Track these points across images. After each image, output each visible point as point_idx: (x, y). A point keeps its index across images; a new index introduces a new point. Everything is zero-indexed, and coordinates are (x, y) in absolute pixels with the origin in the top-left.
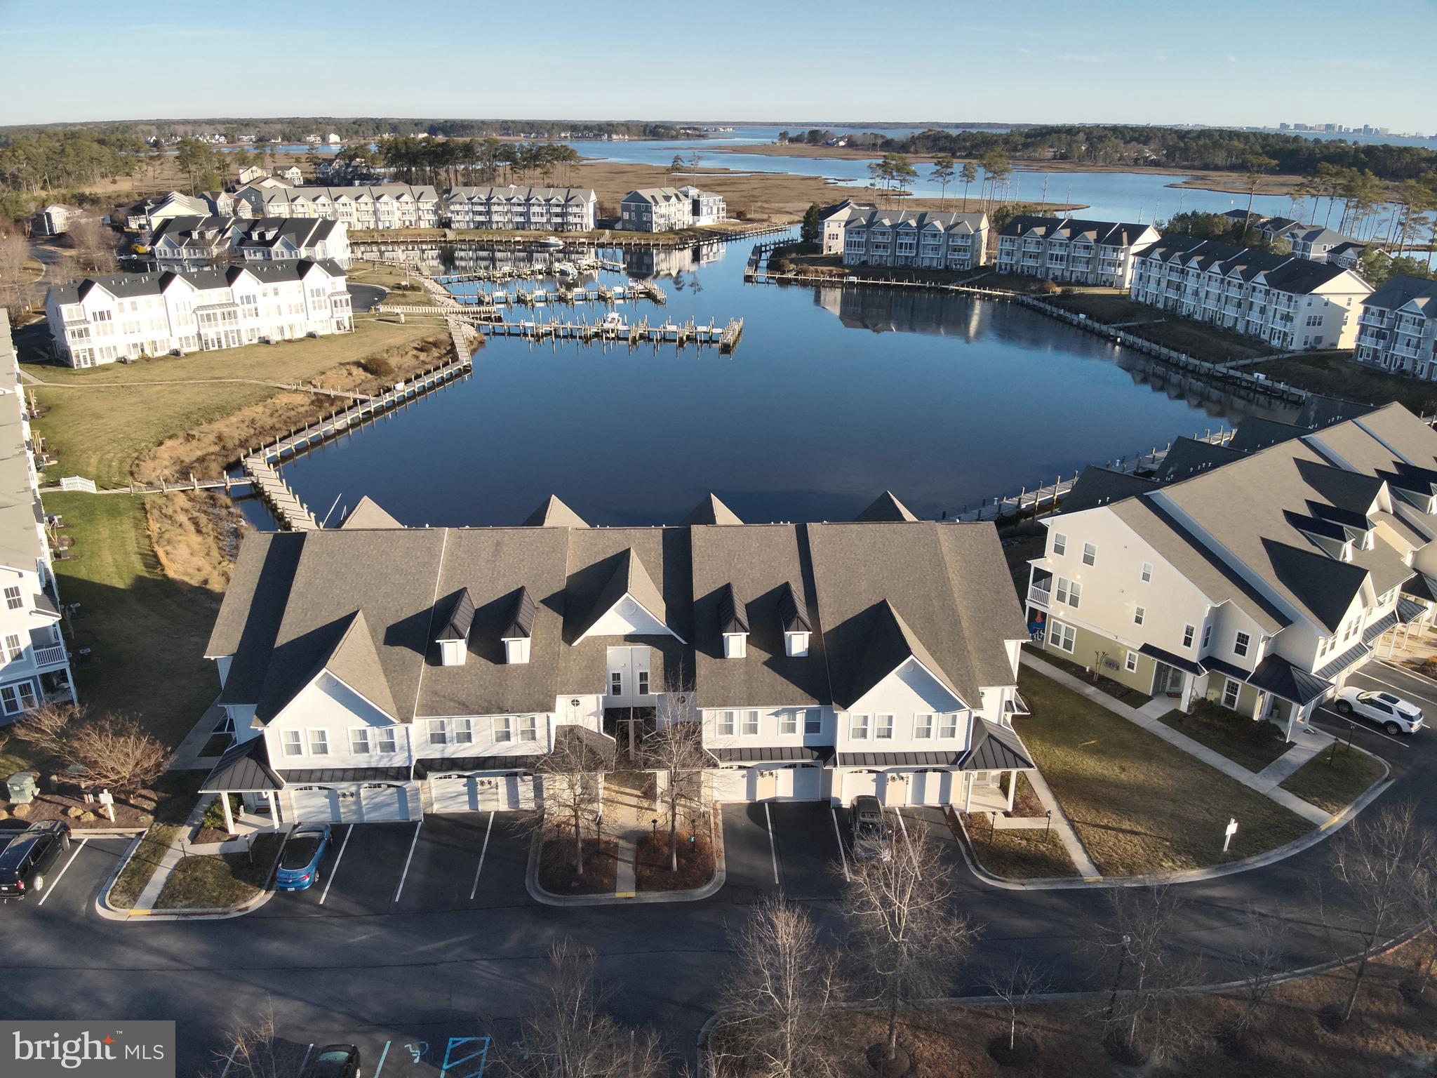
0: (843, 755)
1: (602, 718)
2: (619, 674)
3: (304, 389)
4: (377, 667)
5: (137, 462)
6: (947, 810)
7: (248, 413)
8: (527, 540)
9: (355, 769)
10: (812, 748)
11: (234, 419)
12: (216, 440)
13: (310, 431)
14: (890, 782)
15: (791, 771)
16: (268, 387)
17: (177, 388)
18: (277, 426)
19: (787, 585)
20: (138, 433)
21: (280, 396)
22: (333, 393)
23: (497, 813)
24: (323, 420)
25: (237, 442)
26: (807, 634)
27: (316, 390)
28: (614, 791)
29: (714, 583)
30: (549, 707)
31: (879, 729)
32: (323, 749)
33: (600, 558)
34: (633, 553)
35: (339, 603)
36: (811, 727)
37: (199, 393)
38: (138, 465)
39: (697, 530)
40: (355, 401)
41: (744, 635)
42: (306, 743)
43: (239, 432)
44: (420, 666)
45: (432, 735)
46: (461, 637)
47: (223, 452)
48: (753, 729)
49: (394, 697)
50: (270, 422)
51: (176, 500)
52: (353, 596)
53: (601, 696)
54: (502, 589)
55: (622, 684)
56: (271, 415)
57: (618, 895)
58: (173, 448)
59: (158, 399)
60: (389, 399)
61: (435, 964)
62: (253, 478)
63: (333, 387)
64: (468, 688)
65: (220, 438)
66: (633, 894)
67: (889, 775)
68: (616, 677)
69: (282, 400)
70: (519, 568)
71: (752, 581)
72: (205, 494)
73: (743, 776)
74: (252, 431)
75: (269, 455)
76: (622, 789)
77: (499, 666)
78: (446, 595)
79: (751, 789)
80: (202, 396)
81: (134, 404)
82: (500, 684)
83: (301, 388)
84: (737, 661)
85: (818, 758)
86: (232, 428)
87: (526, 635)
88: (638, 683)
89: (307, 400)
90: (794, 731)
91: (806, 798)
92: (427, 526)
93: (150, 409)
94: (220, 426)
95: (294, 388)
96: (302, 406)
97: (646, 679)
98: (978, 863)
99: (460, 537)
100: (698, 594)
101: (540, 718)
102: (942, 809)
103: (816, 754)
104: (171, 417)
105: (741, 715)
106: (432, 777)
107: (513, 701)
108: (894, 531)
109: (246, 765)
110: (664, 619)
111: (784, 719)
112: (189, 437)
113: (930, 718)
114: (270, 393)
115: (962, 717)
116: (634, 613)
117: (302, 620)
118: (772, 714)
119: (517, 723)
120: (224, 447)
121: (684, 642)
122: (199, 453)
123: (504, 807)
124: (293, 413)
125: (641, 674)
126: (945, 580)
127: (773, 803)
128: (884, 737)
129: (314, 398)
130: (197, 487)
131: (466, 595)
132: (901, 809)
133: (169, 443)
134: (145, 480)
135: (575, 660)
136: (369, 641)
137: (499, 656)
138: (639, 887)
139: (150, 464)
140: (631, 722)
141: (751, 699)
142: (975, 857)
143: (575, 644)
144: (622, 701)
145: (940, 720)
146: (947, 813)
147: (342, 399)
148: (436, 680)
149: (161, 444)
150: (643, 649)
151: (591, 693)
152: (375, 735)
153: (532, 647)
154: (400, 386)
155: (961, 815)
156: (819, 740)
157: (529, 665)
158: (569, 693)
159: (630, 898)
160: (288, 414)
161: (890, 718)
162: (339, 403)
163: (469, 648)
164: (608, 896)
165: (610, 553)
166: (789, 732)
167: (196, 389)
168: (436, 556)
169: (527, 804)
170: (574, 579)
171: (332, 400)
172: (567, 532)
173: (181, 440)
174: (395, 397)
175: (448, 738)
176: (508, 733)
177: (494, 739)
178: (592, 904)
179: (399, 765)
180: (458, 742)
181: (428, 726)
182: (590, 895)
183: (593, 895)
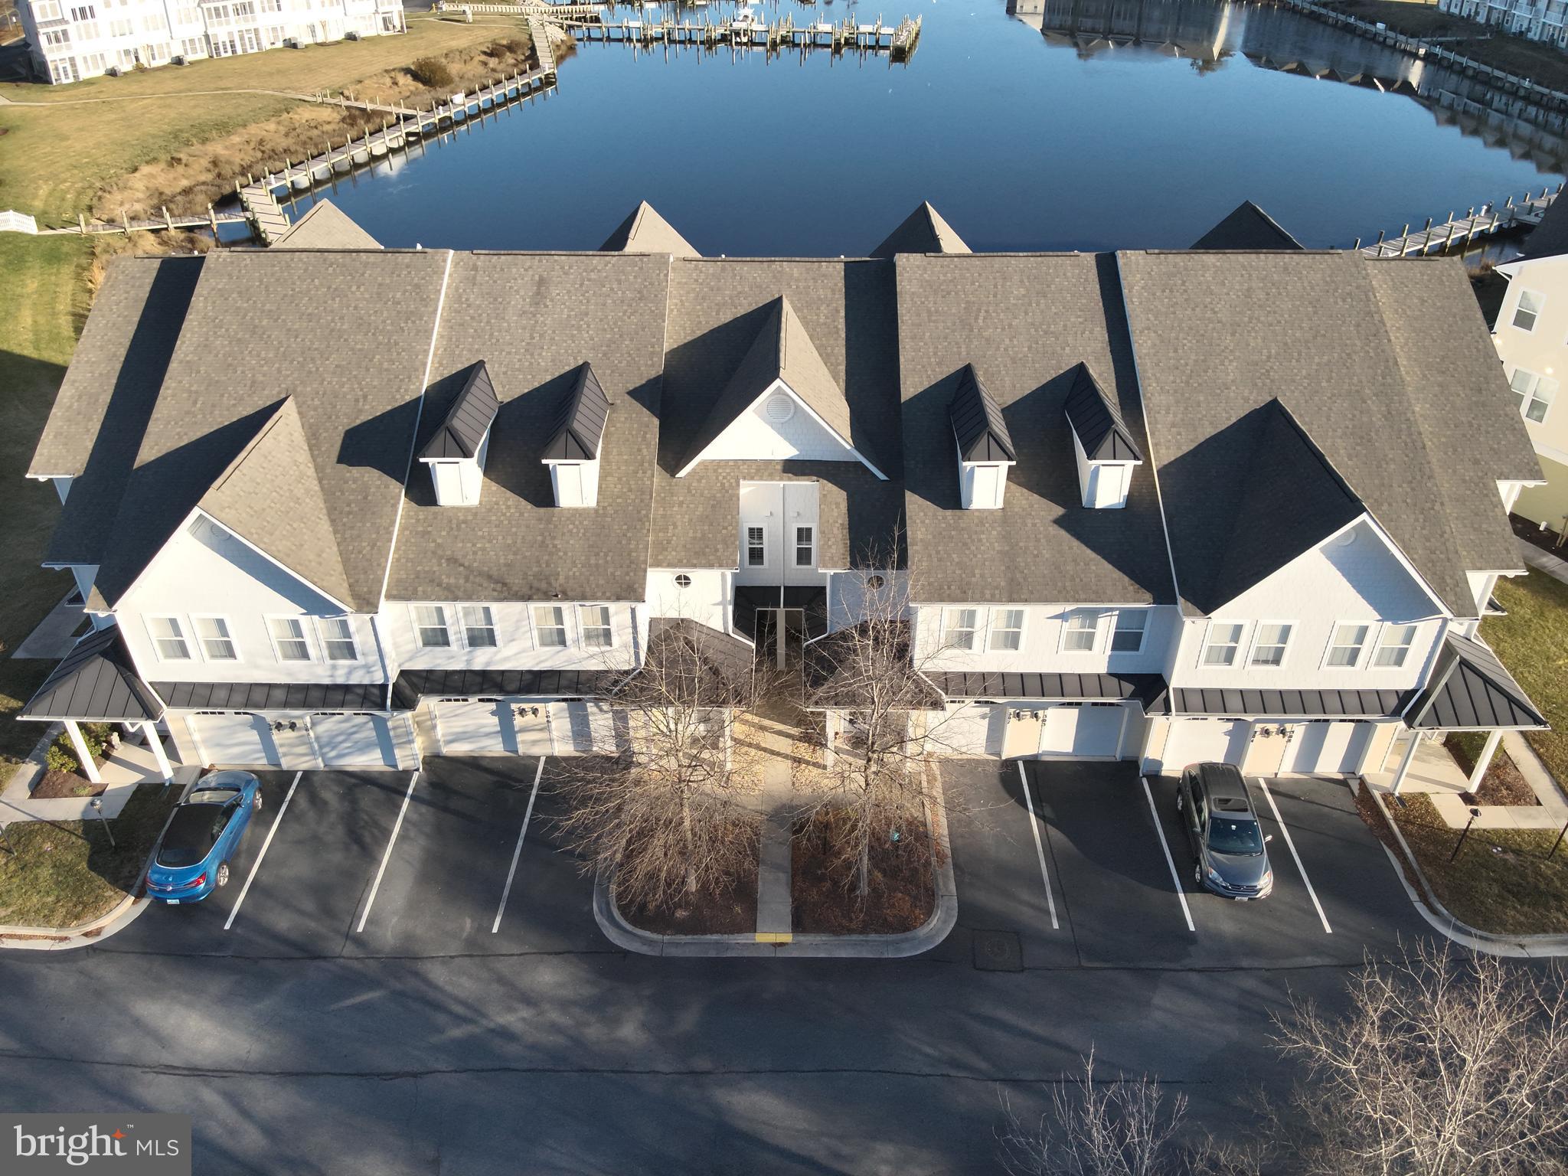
0: (1182, 692)
1: (730, 609)
2: (760, 530)
3: (333, 101)
4: (314, 505)
5: (100, 193)
6: (1355, 786)
7: (255, 130)
8: (593, 276)
9: (288, 687)
10: (1120, 677)
11: (236, 139)
12: (210, 166)
13: (332, 155)
14: (1258, 736)
15: (1074, 713)
16: (286, 99)
17: (168, 101)
18: (293, 149)
19: (1081, 369)
20: (108, 157)
21: (299, 110)
22: (370, 107)
23: (551, 760)
24: (353, 141)
25: (237, 169)
26: (1130, 464)
27: (348, 103)
28: (753, 725)
29: (939, 364)
30: (633, 592)
31: (1259, 649)
32: (229, 651)
33: (726, 317)
34: (786, 306)
35: (254, 382)
36: (1125, 641)
37: (195, 107)
38: (100, 198)
39: (908, 264)
40: (398, 118)
41: (1004, 465)
42: (196, 638)
43: (242, 155)
44: (395, 506)
45: (424, 632)
46: (467, 454)
47: (218, 181)
48: (1012, 641)
49: (345, 562)
50: (283, 143)
51: (141, 242)
52: (279, 371)
53: (729, 573)
54: (545, 370)
55: (765, 546)
56: (287, 135)
57: (761, 938)
58: (151, 176)
59: (143, 114)
60: (442, 115)
61: (415, 1075)
62: (248, 214)
63: (372, 101)
64: (483, 549)
65: (215, 163)
66: (787, 938)
67: (1258, 727)
68: (756, 533)
69: (304, 115)
70: (579, 329)
71: (1014, 361)
72: (182, 236)
73: (983, 717)
74: (259, 155)
75: (275, 185)
76: (767, 722)
77: (542, 510)
78: (446, 374)
79: (995, 735)
80: (198, 109)
81: (112, 121)
82: (543, 544)
83: (329, 100)
84: (985, 515)
85: (1133, 696)
86: (231, 149)
87: (589, 455)
88: (794, 545)
89: (336, 116)
90: (1089, 647)
91: (1096, 755)
92: (419, 247)
93: (130, 127)
94: (217, 148)
95: (320, 100)
96: (329, 123)
97: (809, 539)
98: (1433, 899)
99: (475, 268)
100: (911, 385)
101: (619, 611)
102: (1343, 783)
103: (1128, 688)
104: (154, 136)
105: (990, 616)
106: (428, 704)
107: (567, 578)
108: (1286, 269)
109: (99, 671)
110: (847, 432)
111: (1074, 625)
112: (174, 161)
113: (1363, 631)
114: (288, 106)
115: (1426, 631)
116: (790, 419)
117: (188, 413)
118: (1056, 617)
119: (577, 617)
120: (219, 175)
121: (882, 476)
122: (185, 183)
123: (564, 748)
124: (315, 132)
125: (800, 530)
126: (1390, 364)
127: (1033, 763)
128: (1266, 662)
129: (345, 113)
130: (171, 226)
131: (482, 374)
132: (1268, 781)
133: (145, 169)
134: (105, 217)
135: (681, 504)
136: (303, 456)
137: (541, 492)
138: (798, 925)
139: (118, 196)
140: (781, 612)
141: (1016, 590)
142: (1427, 887)
143: (682, 473)
144: (767, 575)
145: (1384, 634)
146: (1356, 792)
147: (381, 114)
148: (425, 533)
149: (135, 170)
150: (808, 488)
151: (711, 566)
152: (317, 630)
153: (603, 478)
154: (459, 98)
155: (1385, 797)
156: (1135, 662)
157: (596, 511)
158: (670, 565)
159: (781, 944)
160: (309, 134)
161: (1286, 631)
162: (378, 120)
163: (486, 473)
164: (742, 938)
165: (746, 306)
166: (1079, 647)
167: (193, 103)
168: (429, 302)
169: (606, 747)
170: (682, 356)
171: (367, 115)
172: (667, 263)
173: (163, 165)
174: (452, 112)
175: (452, 638)
176: (561, 633)
177: (537, 642)
178: (712, 954)
179: (366, 682)
180: (472, 644)
181: (414, 615)
182: (709, 937)
183: (715, 937)
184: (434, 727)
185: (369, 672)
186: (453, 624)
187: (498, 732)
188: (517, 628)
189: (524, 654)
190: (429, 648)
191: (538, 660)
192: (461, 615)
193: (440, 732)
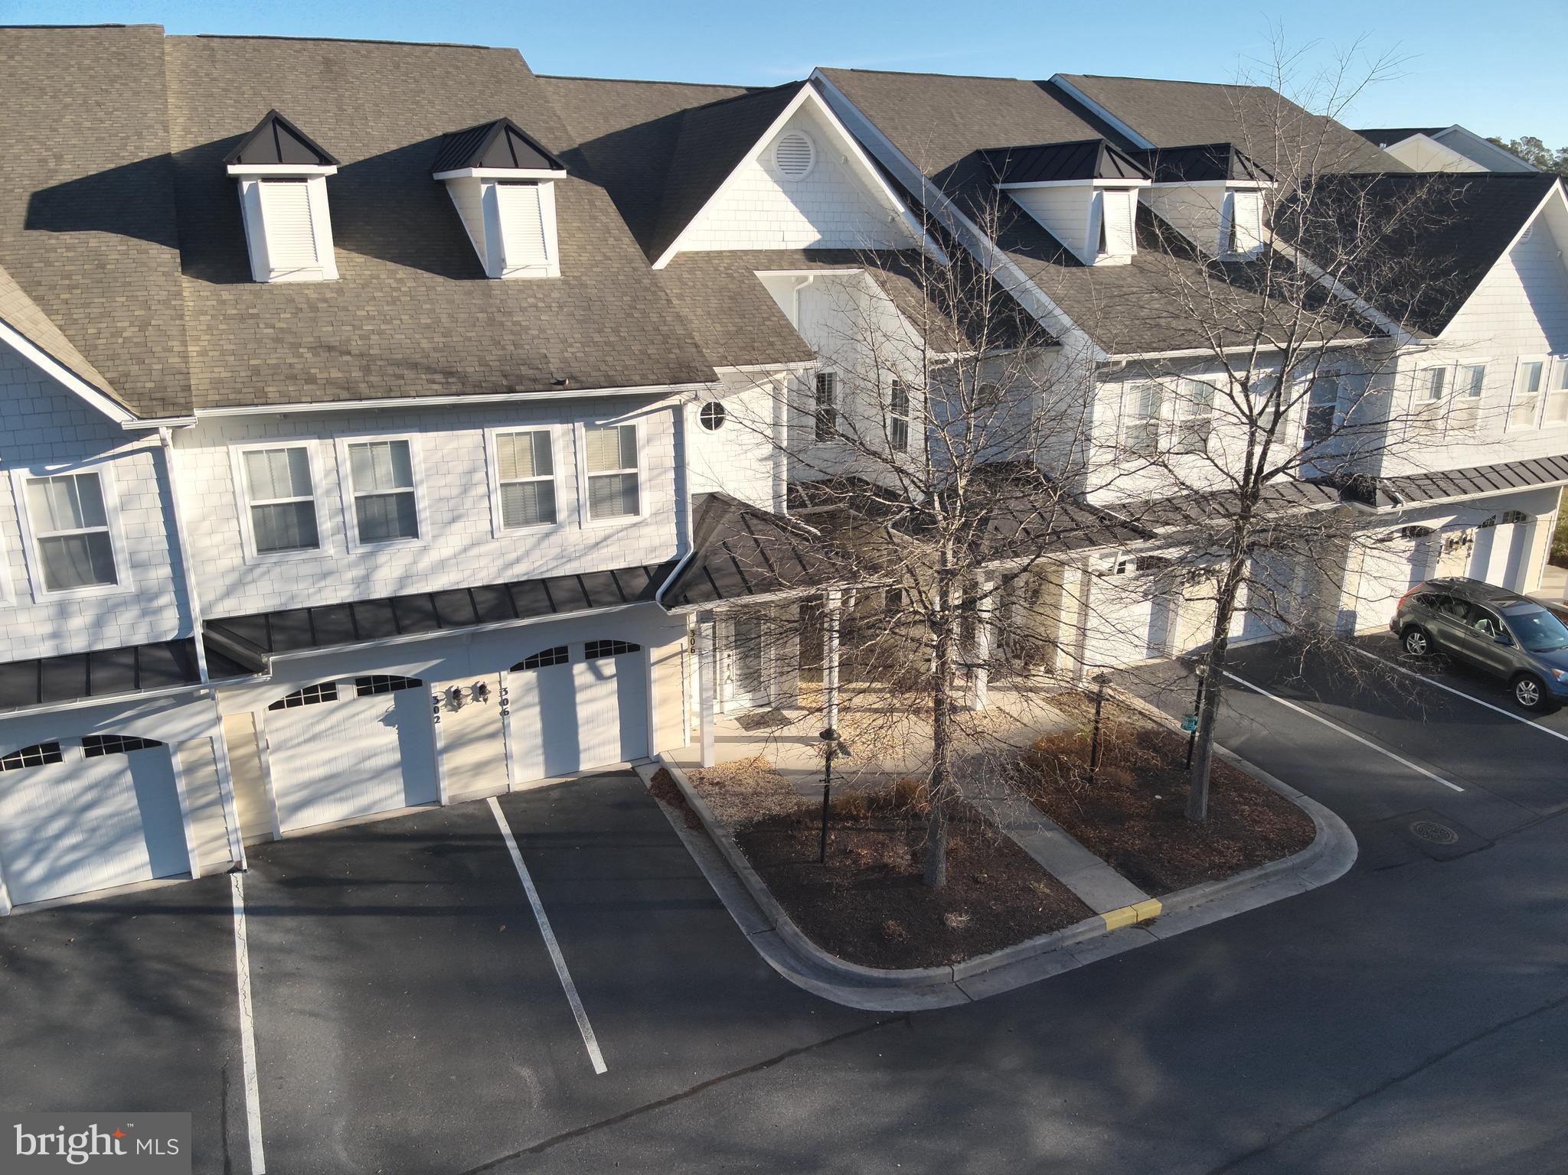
0: (1393, 482)
30: (693, 372)
57: (1114, 919)
66: (1148, 909)
77: (466, 283)
99: (208, 48)
101: (653, 434)
107: (565, 361)
116: (809, 175)
119: (578, 454)
138: (1151, 885)
143: (662, 261)
157: (562, 281)
159: (1148, 923)
164: (1088, 929)
169: (605, 754)
175: (325, 524)
176: (547, 491)
177: (499, 518)
178: (1055, 970)
179: (140, 638)
180: (365, 538)
181: (241, 479)
182: (1028, 943)
183: (1041, 940)
184: (265, 773)
185: (145, 613)
186: (328, 492)
187: (395, 766)
188: (466, 489)
189: (474, 552)
190: (275, 557)
191: (500, 562)
192: (347, 468)
193: (280, 778)
